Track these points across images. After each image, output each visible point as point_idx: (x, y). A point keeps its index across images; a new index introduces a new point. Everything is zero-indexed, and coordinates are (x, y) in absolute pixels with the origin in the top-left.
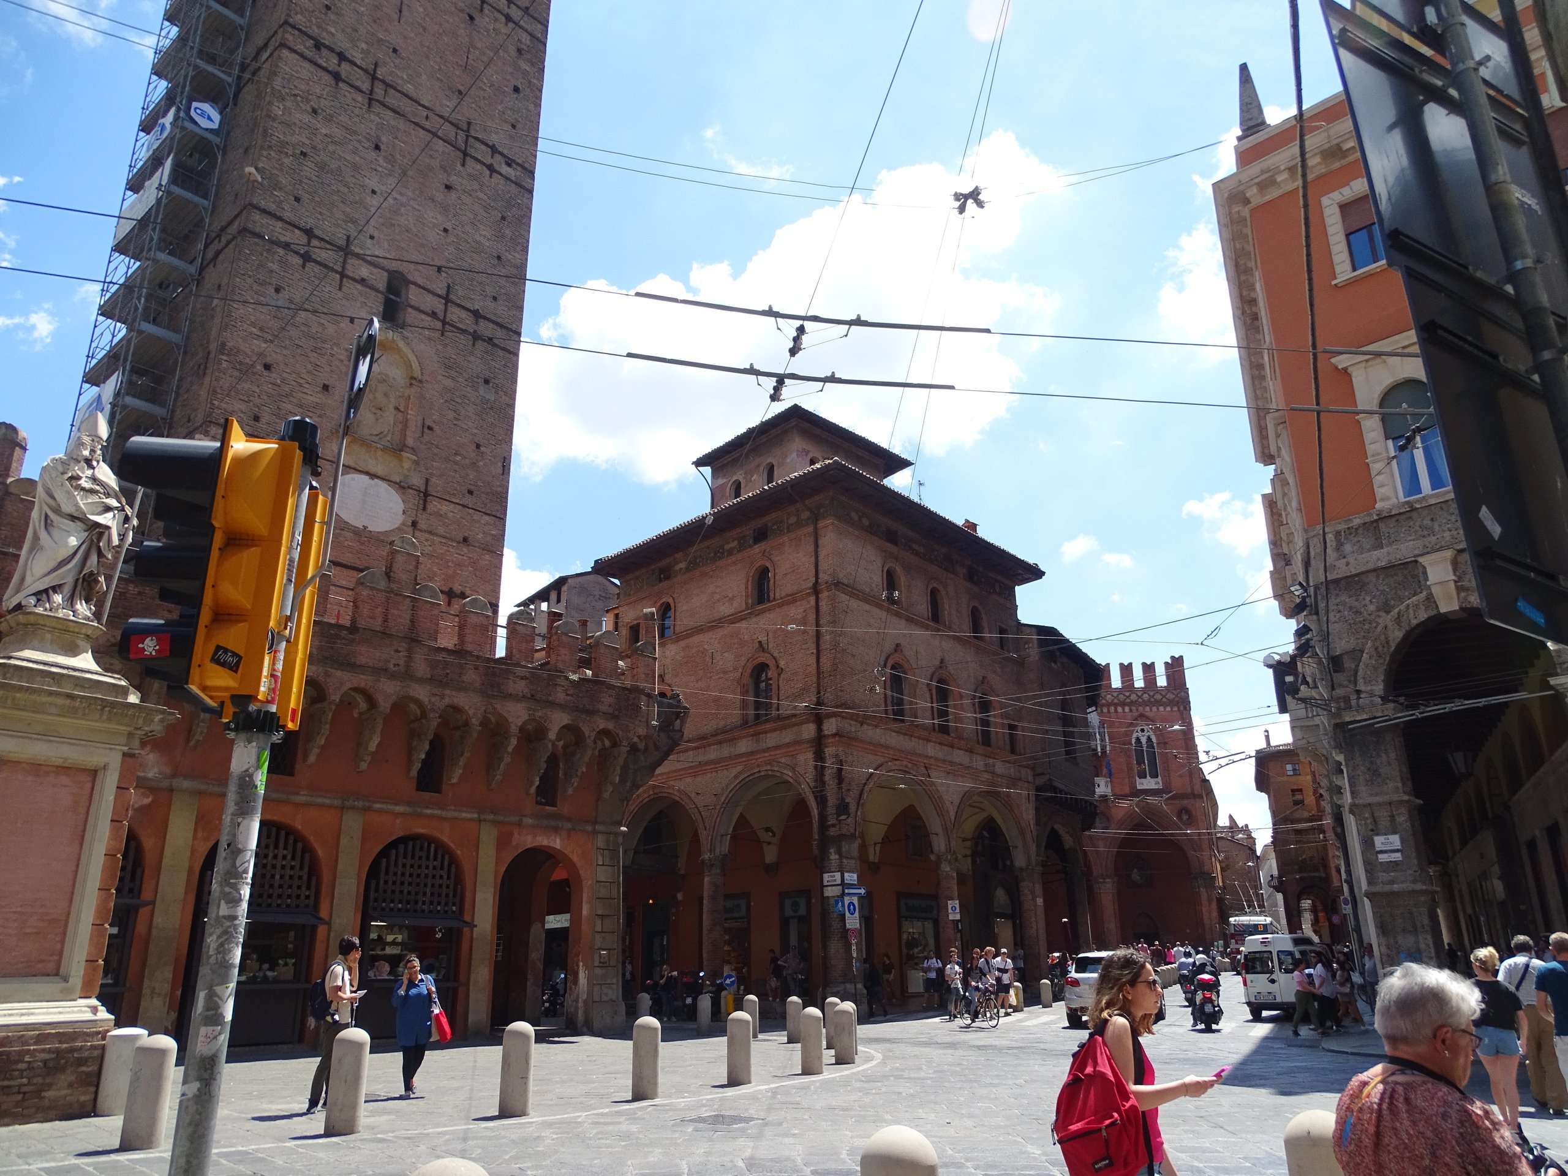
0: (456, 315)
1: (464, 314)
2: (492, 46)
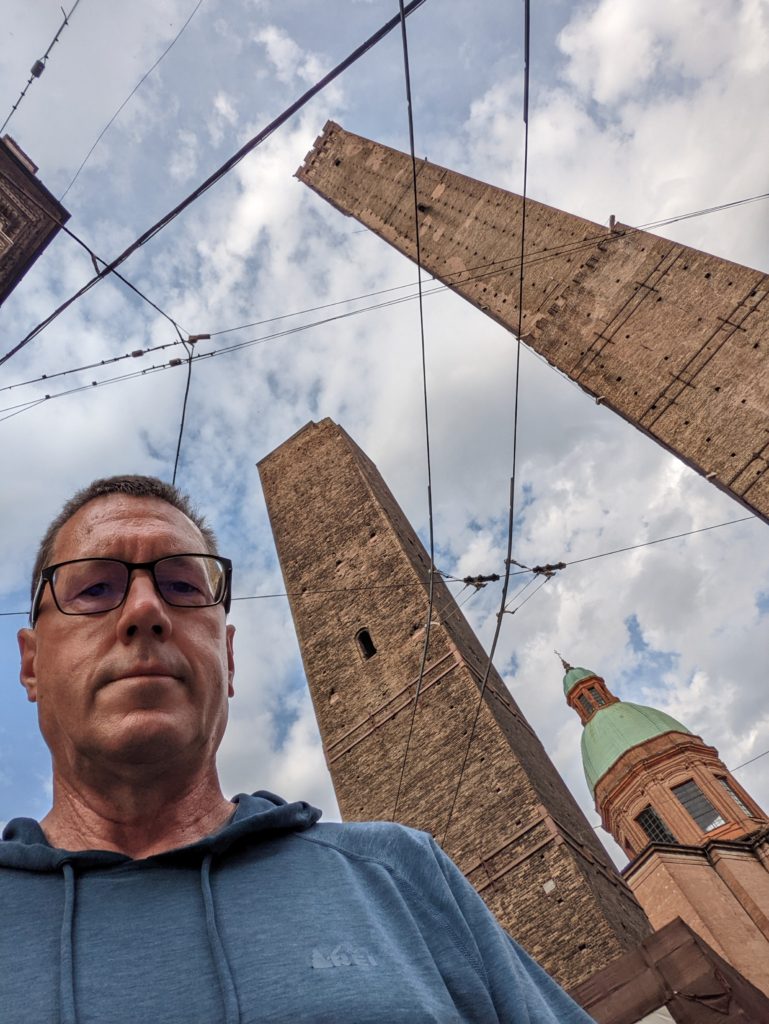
2: (680, 288)
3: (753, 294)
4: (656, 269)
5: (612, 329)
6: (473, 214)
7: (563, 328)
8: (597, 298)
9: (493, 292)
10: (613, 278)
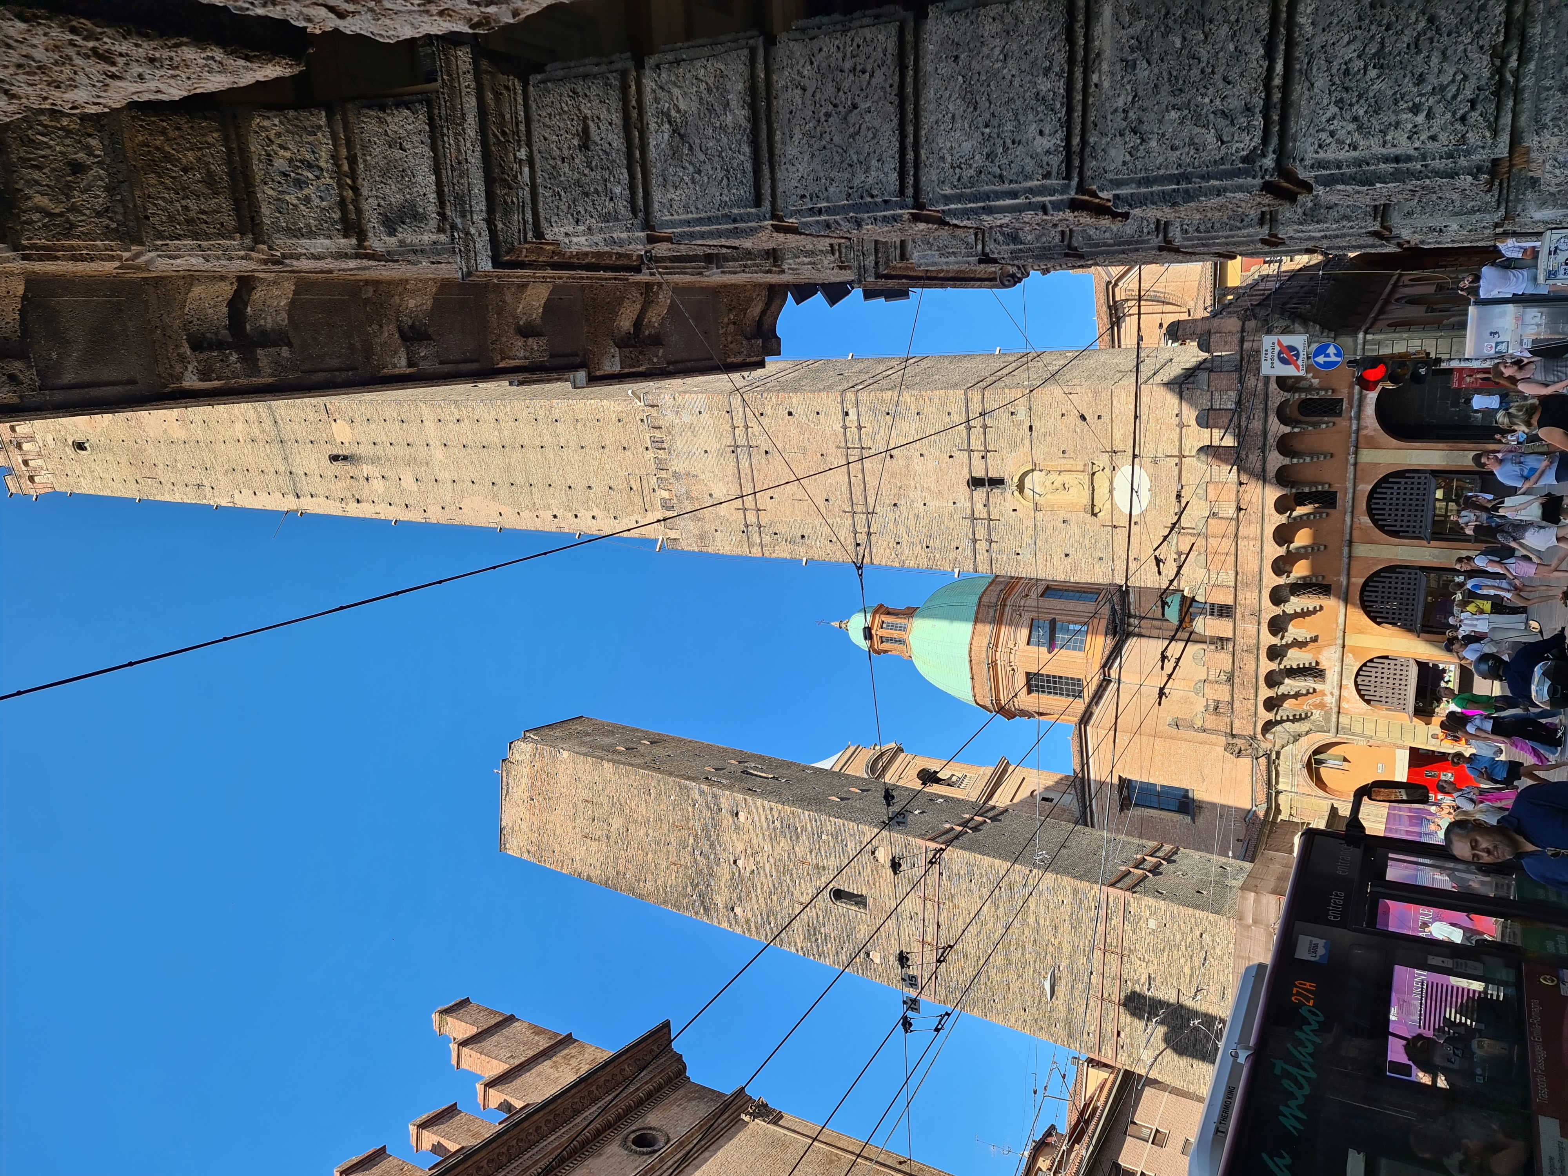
0: (976, 444)
1: (973, 437)
2: (774, 436)
3: (847, 414)
5: (748, 500)
6: (434, 442)
7: (696, 518)
8: (702, 477)
9: (570, 515)
10: (698, 451)
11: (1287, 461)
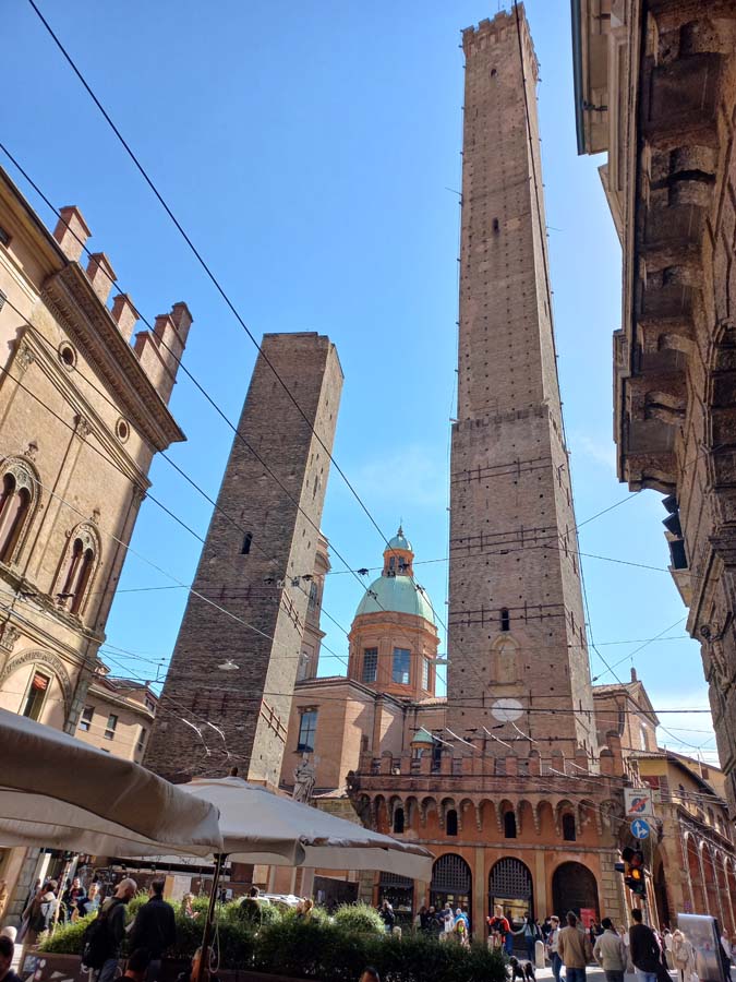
0: (530, 612)
1: (534, 610)
2: (527, 487)
3: (543, 531)
4: (531, 462)
5: (485, 473)
6: (509, 281)
7: (472, 440)
8: (498, 444)
9: (469, 364)
10: (513, 441)
11: (534, 807)
